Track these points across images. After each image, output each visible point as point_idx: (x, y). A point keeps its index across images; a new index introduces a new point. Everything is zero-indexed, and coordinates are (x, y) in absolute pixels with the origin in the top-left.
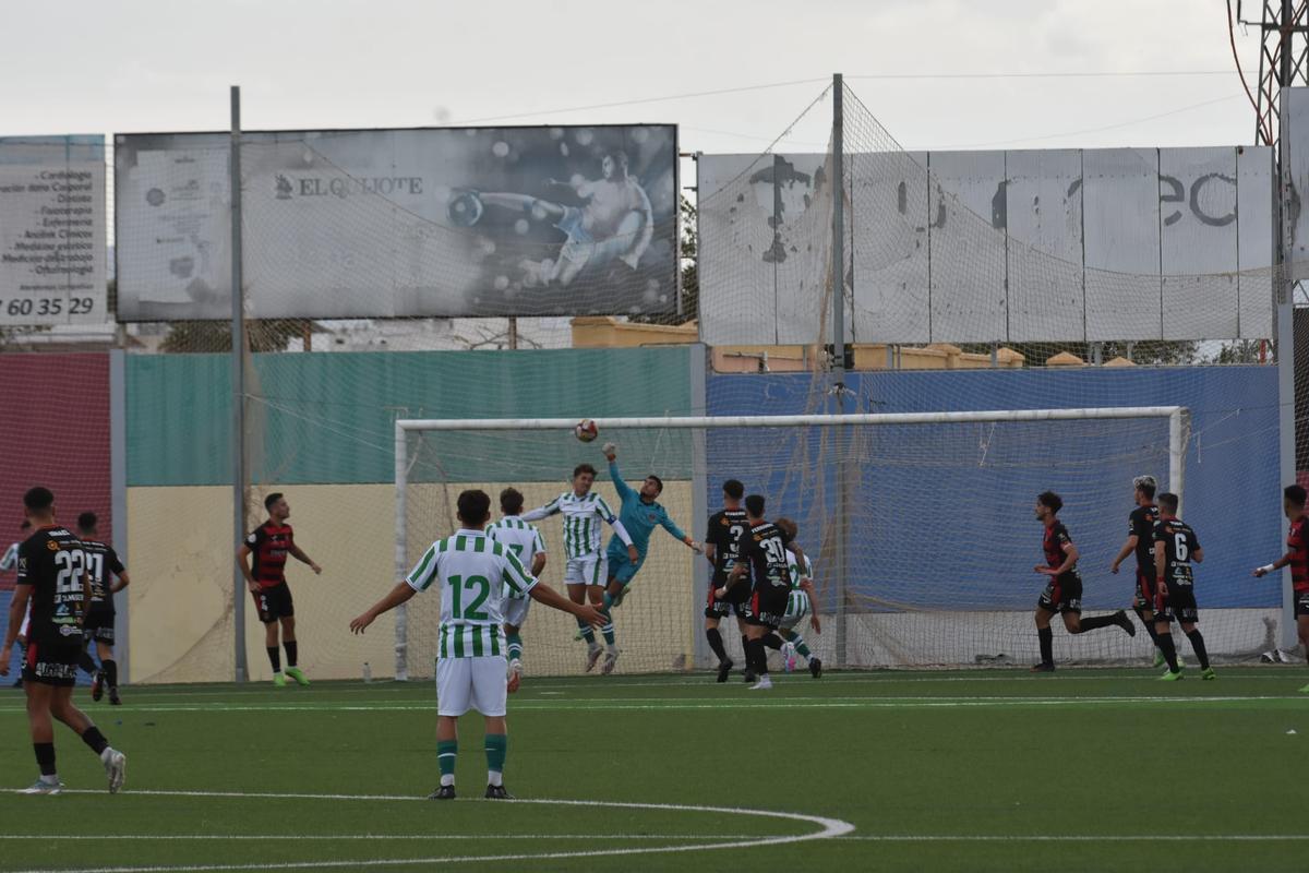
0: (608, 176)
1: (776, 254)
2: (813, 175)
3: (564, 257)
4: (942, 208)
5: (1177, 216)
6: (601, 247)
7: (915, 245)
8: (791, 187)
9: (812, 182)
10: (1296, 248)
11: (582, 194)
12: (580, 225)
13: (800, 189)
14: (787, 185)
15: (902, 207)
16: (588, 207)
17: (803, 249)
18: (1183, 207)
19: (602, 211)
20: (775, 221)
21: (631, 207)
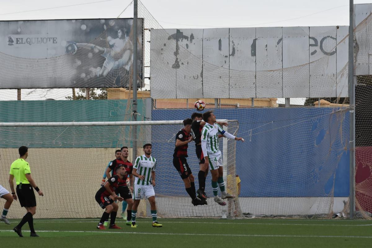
0: (120, 37)
1: (176, 65)
2: (189, 37)
3: (105, 67)
4: (234, 49)
5: (315, 52)
6: (117, 63)
7: (224, 62)
8: (182, 41)
9: (189, 39)
10: (357, 63)
11: (111, 43)
12: (110, 55)
13: (185, 42)
14: (180, 40)
15: (220, 49)
16: (113, 48)
17: (185, 64)
18: (318, 48)
19: (117, 49)
20: (176, 53)
21: (128, 48)
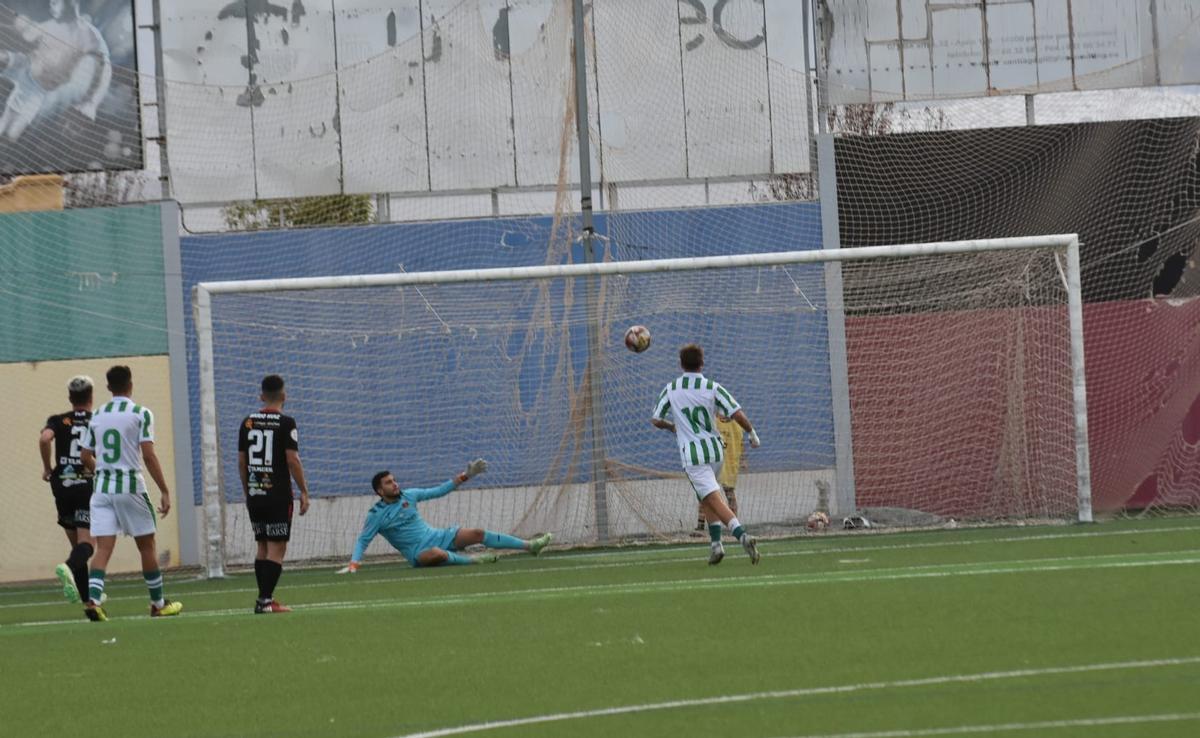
0: (56, 16)
1: (253, 98)
2: (289, 8)
3: (12, 111)
4: (437, 40)
5: (699, 40)
6: (53, 97)
7: (407, 81)
8: (266, 21)
9: (290, 16)
10: (832, 71)
11: (29, 37)
12: (27, 73)
13: (276, 23)
14: (261, 20)
15: (392, 41)
16: (37, 52)
17: (282, 91)
18: (706, 30)
20: (249, 62)
21: (85, 50)
